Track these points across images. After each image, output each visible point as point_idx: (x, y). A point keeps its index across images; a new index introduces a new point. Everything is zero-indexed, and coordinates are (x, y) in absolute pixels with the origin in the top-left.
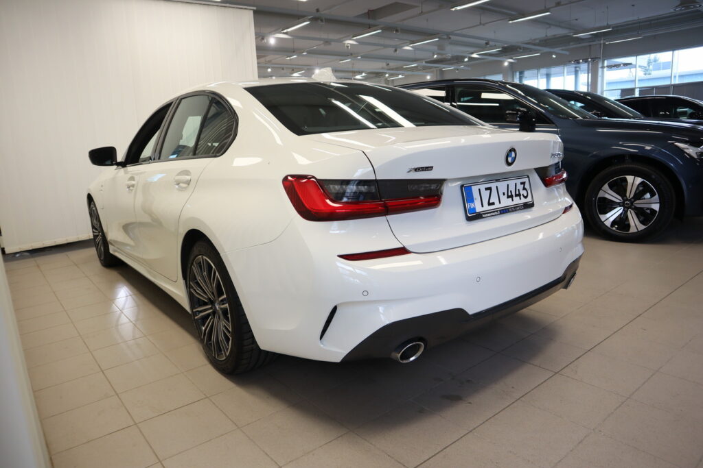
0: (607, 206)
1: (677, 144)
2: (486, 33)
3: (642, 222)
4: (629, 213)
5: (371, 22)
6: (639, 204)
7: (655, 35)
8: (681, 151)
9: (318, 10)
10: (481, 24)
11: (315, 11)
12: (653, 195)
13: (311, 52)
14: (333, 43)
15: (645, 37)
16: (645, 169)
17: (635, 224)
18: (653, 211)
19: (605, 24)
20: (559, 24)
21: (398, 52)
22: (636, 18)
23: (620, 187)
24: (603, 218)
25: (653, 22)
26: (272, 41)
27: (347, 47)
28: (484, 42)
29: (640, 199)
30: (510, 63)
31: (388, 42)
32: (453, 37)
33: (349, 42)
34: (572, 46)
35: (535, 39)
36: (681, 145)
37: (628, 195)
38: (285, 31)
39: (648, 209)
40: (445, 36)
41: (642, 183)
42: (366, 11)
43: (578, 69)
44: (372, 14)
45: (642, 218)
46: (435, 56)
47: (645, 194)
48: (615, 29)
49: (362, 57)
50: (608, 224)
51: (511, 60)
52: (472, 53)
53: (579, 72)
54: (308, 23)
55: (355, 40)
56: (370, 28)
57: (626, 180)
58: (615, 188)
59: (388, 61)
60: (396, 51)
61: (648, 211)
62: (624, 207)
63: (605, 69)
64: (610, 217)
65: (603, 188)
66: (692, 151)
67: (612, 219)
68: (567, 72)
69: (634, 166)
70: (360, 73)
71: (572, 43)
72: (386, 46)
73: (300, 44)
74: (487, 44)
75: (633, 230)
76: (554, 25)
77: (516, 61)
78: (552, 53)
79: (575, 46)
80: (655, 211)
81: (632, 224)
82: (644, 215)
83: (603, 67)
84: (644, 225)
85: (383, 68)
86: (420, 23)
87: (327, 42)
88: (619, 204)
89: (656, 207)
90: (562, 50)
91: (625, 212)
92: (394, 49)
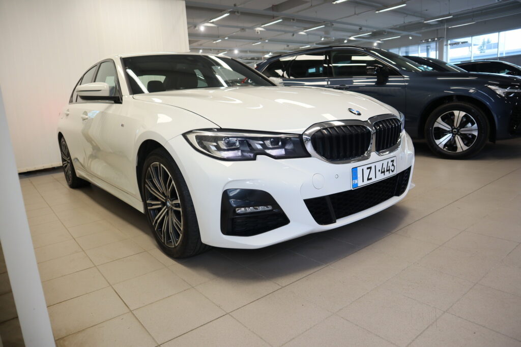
0: (441, 133)
1: (489, 86)
2: (360, 20)
3: (466, 145)
4: (456, 138)
5: (275, 13)
6: (463, 131)
7: (486, 21)
8: (493, 92)
9: (235, 5)
10: (355, 14)
11: (233, 6)
12: (473, 124)
13: (231, 37)
14: (247, 30)
15: (477, 23)
16: (467, 105)
17: (461, 146)
18: (474, 136)
19: (448, 13)
20: (414, 14)
21: (295, 36)
22: (470, 8)
23: (449, 119)
24: (437, 142)
25: (483, 11)
26: (202, 28)
27: (258, 32)
28: (357, 28)
29: (464, 128)
30: (379, 44)
31: (288, 29)
32: (336, 25)
33: (259, 29)
34: (424, 30)
35: (397, 25)
36: (493, 87)
37: (455, 125)
38: (212, 21)
39: (470, 134)
40: (329, 24)
41: (465, 116)
42: (271, 6)
43: (429, 48)
44: (275, 8)
45: (466, 142)
46: (323, 39)
47: (468, 123)
48: (456, 17)
49: (269, 40)
50: (441, 146)
51: (379, 42)
52: (350, 37)
53: (430, 50)
54: (228, 14)
55: (264, 28)
56: (274, 18)
57: (453, 114)
58: (446, 120)
59: (289, 44)
60: (293, 35)
61: (470, 136)
62: (453, 134)
63: (449, 46)
64: (442, 141)
65: (437, 121)
66: (500, 91)
67: (444, 143)
68: (421, 50)
69: (459, 104)
70: (268, 53)
71: (424, 28)
72: (286, 32)
73: (223, 31)
74: (360, 29)
75: (459, 150)
76: (410, 15)
77: (383, 42)
78: (409, 36)
79: (426, 30)
80: (475, 136)
81: (459, 146)
82: (466, 139)
83: (447, 45)
84: (468, 146)
85: (285, 49)
86: (311, 14)
87: (243, 29)
88: (449, 132)
89: (476, 133)
90: (417, 33)
91: (454, 137)
92: (292, 34)
